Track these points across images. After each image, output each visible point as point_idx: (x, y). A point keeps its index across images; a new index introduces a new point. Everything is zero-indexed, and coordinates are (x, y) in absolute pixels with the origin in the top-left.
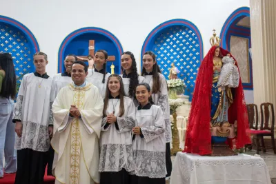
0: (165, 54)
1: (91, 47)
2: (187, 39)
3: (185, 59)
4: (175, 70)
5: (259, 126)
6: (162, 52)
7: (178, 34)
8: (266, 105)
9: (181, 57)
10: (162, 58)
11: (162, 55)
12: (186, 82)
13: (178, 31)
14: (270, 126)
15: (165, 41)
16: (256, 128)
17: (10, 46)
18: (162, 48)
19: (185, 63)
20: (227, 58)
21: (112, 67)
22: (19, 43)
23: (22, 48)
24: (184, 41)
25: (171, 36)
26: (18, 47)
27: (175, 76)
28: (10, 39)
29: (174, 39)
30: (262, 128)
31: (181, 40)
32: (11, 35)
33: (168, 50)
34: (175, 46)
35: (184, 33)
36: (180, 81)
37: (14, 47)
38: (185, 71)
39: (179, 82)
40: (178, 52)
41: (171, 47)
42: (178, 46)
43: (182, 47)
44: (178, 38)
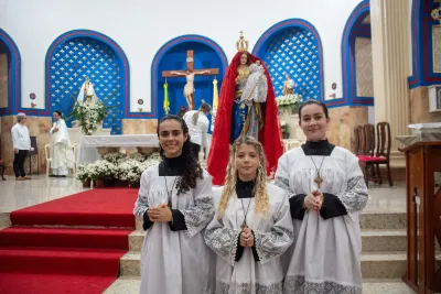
0: (280, 64)
1: (190, 59)
2: (306, 44)
3: (303, 68)
4: (290, 83)
5: (375, 151)
6: (276, 61)
7: (294, 38)
8: (382, 125)
9: (299, 66)
10: (276, 69)
11: (276, 65)
12: (304, 97)
13: (294, 34)
14: (386, 152)
15: (279, 47)
16: (372, 155)
17: (97, 64)
18: (276, 57)
19: (303, 74)
20: (254, 66)
21: (215, 82)
22: (106, 60)
23: (110, 65)
24: (302, 46)
25: (287, 41)
26: (106, 64)
27: (290, 91)
28: (97, 55)
29: (290, 44)
30: (378, 155)
31: (298, 46)
32: (98, 51)
33: (283, 59)
34: (291, 53)
35: (301, 36)
36: (296, 96)
37: (102, 64)
38: (304, 84)
39: (294, 98)
40: (295, 61)
41: (287, 54)
42: (295, 52)
43: (300, 53)
44: (294, 42)
